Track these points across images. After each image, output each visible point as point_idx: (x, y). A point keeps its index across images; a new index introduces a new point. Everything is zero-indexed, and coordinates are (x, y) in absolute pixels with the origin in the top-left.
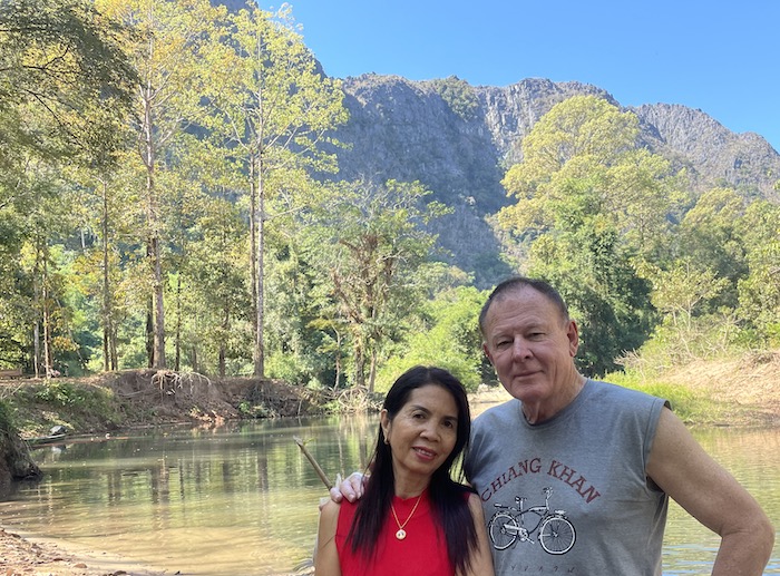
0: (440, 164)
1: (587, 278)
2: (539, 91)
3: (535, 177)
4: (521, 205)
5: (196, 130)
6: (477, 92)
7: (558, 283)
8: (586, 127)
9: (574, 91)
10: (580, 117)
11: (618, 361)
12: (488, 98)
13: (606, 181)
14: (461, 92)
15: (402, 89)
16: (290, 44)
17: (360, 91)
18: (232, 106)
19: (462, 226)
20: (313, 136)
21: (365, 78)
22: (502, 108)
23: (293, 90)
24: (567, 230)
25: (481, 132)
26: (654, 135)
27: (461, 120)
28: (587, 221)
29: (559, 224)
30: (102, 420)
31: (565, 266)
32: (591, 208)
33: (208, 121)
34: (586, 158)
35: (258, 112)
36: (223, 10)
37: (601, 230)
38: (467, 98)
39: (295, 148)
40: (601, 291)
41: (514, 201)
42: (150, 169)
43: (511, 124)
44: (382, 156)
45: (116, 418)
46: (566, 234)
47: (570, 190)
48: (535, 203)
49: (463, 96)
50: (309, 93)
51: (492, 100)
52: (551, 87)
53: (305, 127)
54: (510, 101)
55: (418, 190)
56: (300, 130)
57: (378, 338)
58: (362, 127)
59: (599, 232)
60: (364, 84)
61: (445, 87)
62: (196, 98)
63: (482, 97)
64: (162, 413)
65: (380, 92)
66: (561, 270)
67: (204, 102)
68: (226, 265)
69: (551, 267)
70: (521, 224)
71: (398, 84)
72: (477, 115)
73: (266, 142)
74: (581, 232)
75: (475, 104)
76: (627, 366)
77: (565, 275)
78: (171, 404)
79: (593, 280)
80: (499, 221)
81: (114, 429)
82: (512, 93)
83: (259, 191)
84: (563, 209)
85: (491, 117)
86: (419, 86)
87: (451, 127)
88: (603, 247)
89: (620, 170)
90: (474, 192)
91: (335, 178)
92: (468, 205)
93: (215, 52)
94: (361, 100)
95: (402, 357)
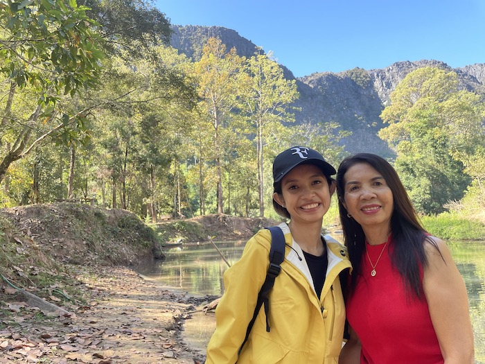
1: (431, 160)
3: (398, 112)
4: (391, 127)
6: (369, 73)
7: (414, 165)
8: (426, 84)
10: (423, 78)
11: (445, 206)
12: (375, 75)
13: (440, 110)
14: (360, 74)
16: (272, 68)
17: (310, 82)
20: (283, 107)
21: (313, 75)
22: (383, 79)
23: (274, 87)
25: (372, 92)
28: (429, 131)
29: (413, 134)
30: (198, 236)
31: (417, 156)
32: (431, 125)
33: (240, 106)
34: (427, 99)
35: (259, 99)
36: (244, 58)
40: (440, 168)
41: (387, 125)
42: (216, 129)
43: (389, 85)
45: (203, 235)
46: (417, 139)
47: (418, 116)
48: (399, 125)
49: (362, 76)
50: (282, 88)
51: (378, 75)
52: (410, 65)
53: (280, 103)
54: (387, 74)
58: (312, 98)
59: (436, 136)
60: (312, 78)
61: (352, 73)
62: (234, 97)
63: (372, 75)
64: (222, 233)
65: (320, 81)
66: (415, 158)
69: (409, 157)
70: (392, 136)
71: (329, 75)
72: (370, 84)
73: (263, 112)
74: (426, 138)
75: (368, 79)
76: (451, 208)
77: (417, 161)
78: (225, 230)
79: (434, 163)
81: (202, 240)
82: (388, 71)
83: (260, 134)
84: (414, 126)
85: (377, 84)
86: (339, 75)
87: (356, 92)
90: (370, 122)
94: (311, 86)
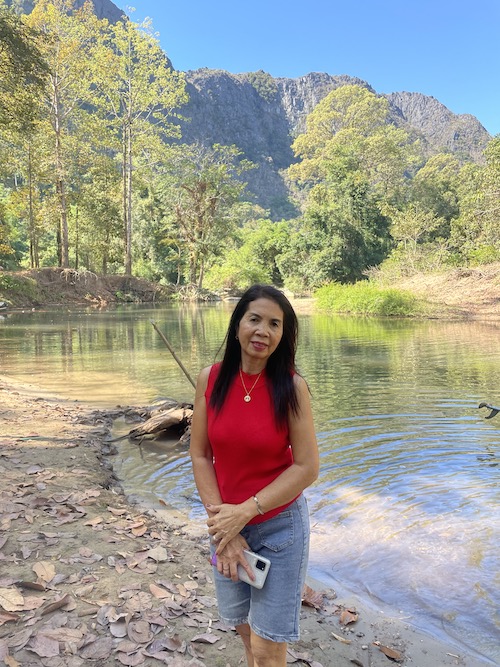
0: (250, 133)
1: (347, 215)
2: (320, 81)
3: (314, 144)
4: (304, 164)
5: (87, 107)
6: (277, 82)
7: (326, 218)
8: (352, 108)
9: (344, 82)
10: (348, 101)
11: (365, 273)
12: (284, 86)
13: (364, 147)
14: (265, 82)
15: (225, 79)
16: (150, 46)
17: (197, 81)
18: (112, 90)
19: (262, 178)
20: (165, 112)
21: (200, 71)
22: (293, 93)
23: (152, 79)
24: (335, 181)
25: (278, 111)
26: (399, 115)
27: (265, 102)
28: (349, 175)
29: (329, 177)
30: (30, 299)
31: (332, 206)
32: (352, 166)
33: (96, 101)
34: (350, 131)
35: (128, 94)
36: (105, 21)
37: (358, 182)
38: (270, 86)
39: (153, 120)
40: (356, 225)
41: (299, 160)
42: (58, 133)
43: (300, 105)
44: (210, 127)
45: (38, 298)
46: (334, 184)
47: (338, 153)
48: (313, 162)
49: (267, 85)
50: (163, 81)
51: (287, 87)
52: (328, 79)
53: (160, 105)
54: (299, 89)
55: (234, 151)
56: (156, 108)
57: (205, 252)
58: (198, 107)
59: (357, 183)
60: (200, 76)
61: (255, 78)
62: (87, 84)
63: (280, 85)
64: (68, 296)
65: (210, 82)
66: (329, 209)
67: (93, 87)
68: (107, 200)
69: (322, 207)
70: (303, 176)
71: (223, 76)
72: (276, 99)
73: (133, 116)
74: (344, 183)
75: (275, 91)
76: (371, 276)
77: (331, 213)
78: (72, 291)
79: (351, 217)
80: (288, 174)
81: (37, 305)
82: (301, 83)
83: (129, 150)
84: (332, 166)
85: (286, 100)
86: (237, 78)
87: (258, 107)
88: (359, 193)
89: (374, 140)
90: (272, 153)
91: (178, 142)
92: (268, 162)
93: (100, 52)
94: (197, 87)
95: (220, 266)
